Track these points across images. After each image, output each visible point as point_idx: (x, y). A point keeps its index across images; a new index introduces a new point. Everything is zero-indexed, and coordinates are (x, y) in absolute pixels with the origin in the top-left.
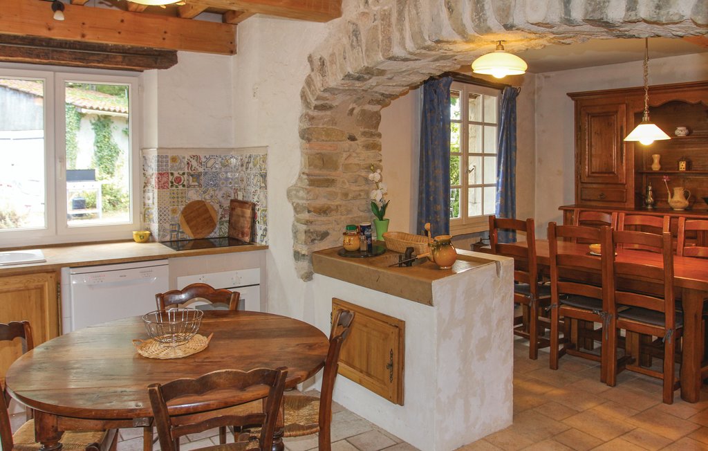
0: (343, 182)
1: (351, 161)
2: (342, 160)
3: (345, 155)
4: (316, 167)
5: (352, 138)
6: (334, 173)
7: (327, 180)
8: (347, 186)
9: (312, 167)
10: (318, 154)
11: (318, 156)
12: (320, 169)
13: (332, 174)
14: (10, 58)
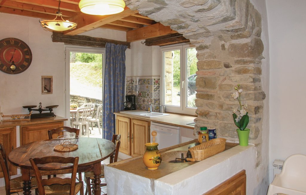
0: (219, 97)
1: (225, 82)
2: (219, 83)
3: (222, 78)
4: (200, 86)
5: (227, 66)
6: (213, 91)
7: (208, 95)
8: (223, 99)
9: (198, 86)
10: (201, 78)
11: (201, 79)
12: (204, 88)
13: (211, 92)
14: (167, 44)
